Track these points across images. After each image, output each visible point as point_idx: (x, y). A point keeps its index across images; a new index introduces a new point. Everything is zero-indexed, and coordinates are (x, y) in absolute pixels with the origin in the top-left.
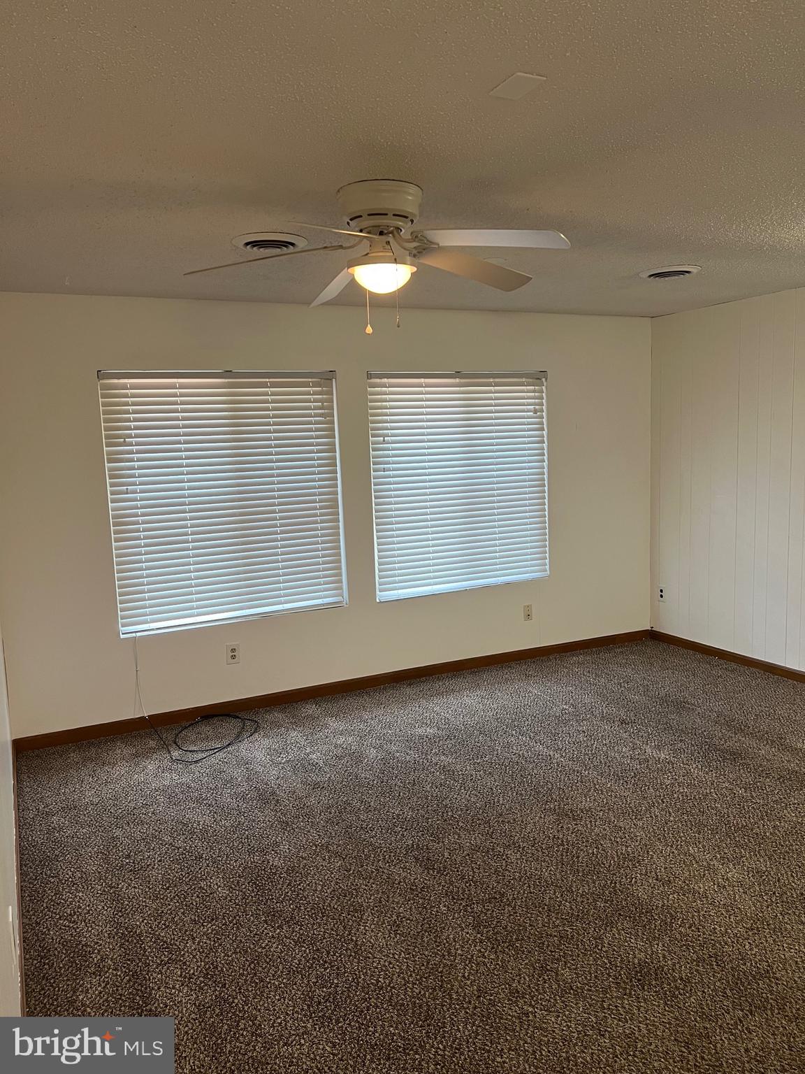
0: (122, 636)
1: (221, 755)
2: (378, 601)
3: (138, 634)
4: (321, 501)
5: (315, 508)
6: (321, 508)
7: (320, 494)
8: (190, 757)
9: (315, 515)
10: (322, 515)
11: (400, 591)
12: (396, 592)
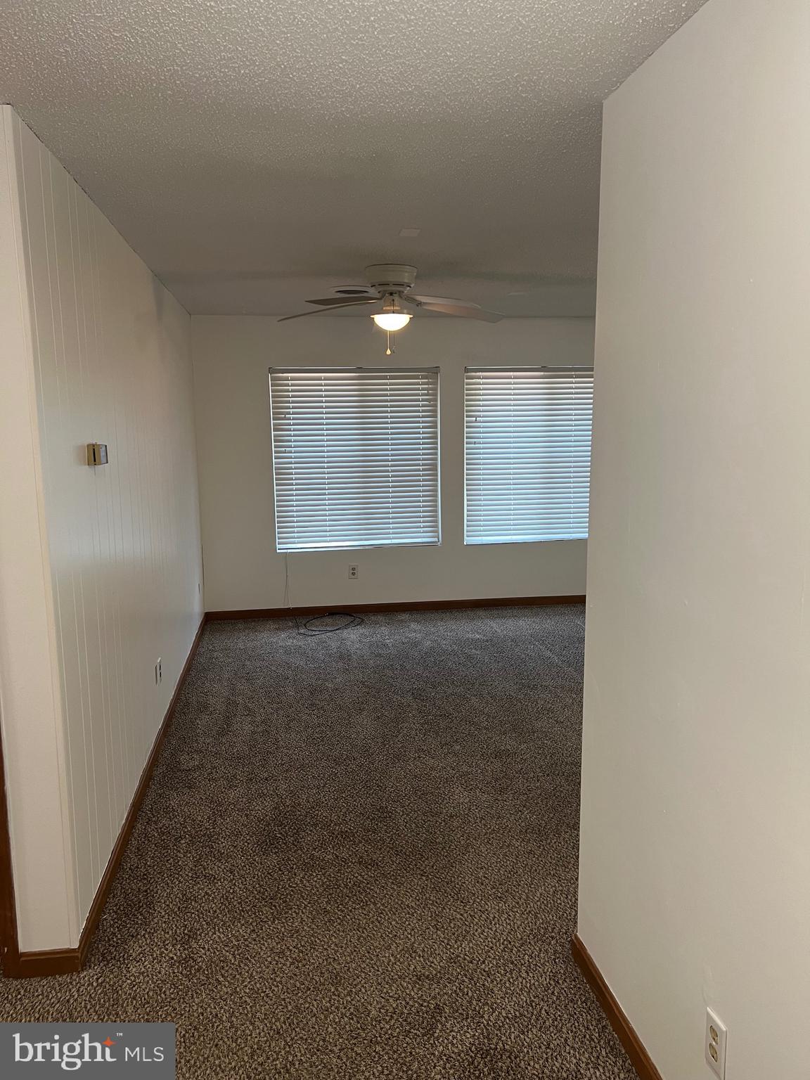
0: (278, 551)
1: (330, 634)
2: (465, 543)
3: (289, 551)
4: (423, 465)
5: (419, 470)
6: (424, 470)
7: (424, 460)
8: (310, 633)
9: (419, 475)
10: (424, 475)
11: (484, 538)
12: (480, 538)
